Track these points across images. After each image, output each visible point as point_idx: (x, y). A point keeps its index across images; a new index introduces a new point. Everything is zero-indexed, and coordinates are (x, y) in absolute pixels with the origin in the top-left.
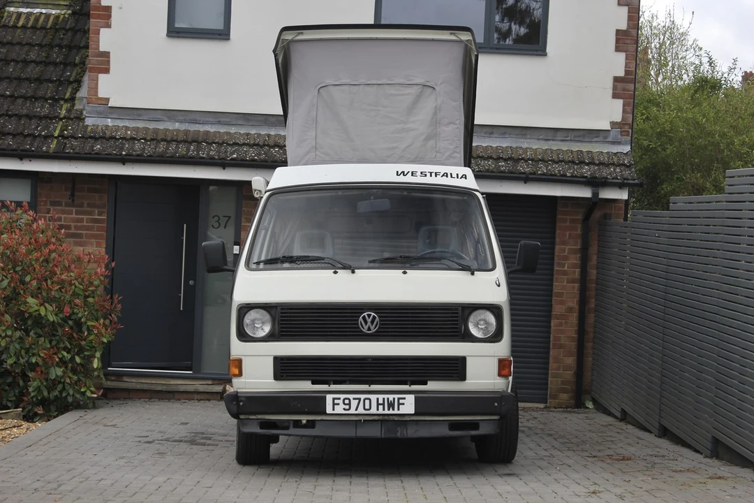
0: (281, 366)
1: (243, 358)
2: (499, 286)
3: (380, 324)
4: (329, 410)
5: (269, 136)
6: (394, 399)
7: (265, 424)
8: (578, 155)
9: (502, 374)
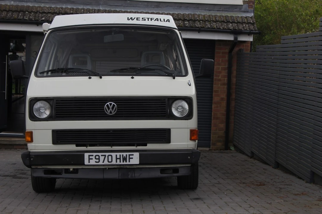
0: (57, 136)
1: (34, 131)
2: (190, 85)
3: (118, 109)
4: (86, 162)
5: (62, 8)
6: (126, 155)
7: (47, 172)
8: (226, 18)
9: (193, 139)
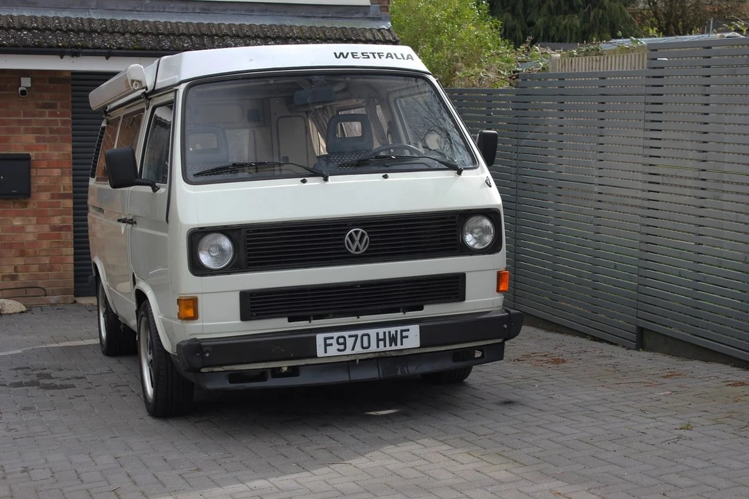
0: (251, 303)
1: (200, 297)
2: (490, 186)
3: (370, 241)
4: (320, 352)
5: (12, 17)
6: (396, 331)
7: (235, 377)
8: (343, 32)
9: (501, 289)
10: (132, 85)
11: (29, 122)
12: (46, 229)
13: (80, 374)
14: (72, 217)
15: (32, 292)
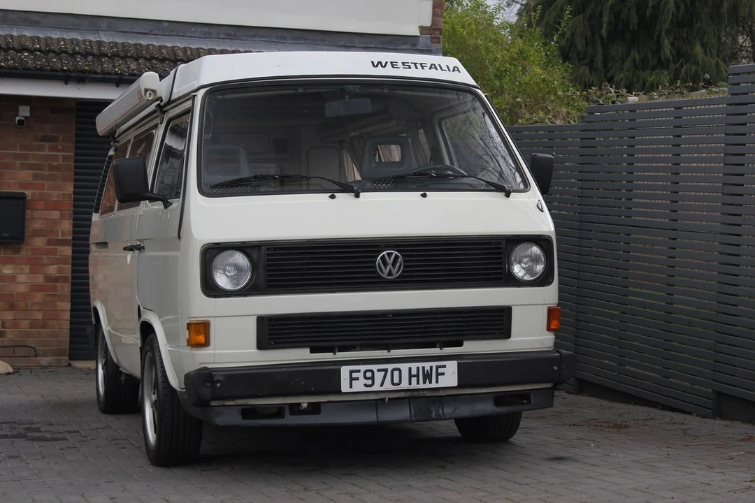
0: (270, 330)
1: (212, 321)
2: (542, 211)
3: (405, 266)
4: (345, 387)
5: (12, 37)
6: (431, 367)
7: (248, 412)
9: (552, 327)
10: (145, 95)
11: (25, 157)
12: (40, 279)
13: (74, 428)
14: (70, 266)
15: (21, 351)
